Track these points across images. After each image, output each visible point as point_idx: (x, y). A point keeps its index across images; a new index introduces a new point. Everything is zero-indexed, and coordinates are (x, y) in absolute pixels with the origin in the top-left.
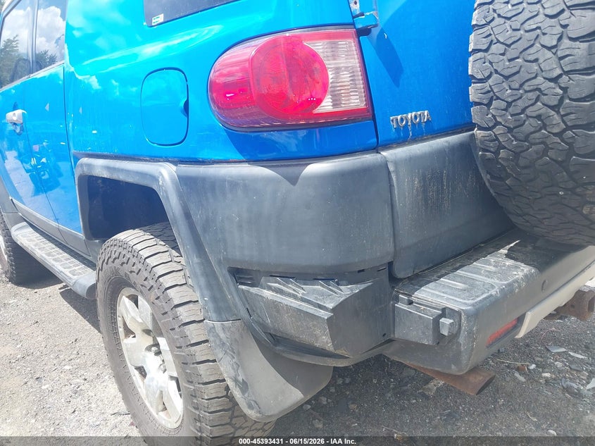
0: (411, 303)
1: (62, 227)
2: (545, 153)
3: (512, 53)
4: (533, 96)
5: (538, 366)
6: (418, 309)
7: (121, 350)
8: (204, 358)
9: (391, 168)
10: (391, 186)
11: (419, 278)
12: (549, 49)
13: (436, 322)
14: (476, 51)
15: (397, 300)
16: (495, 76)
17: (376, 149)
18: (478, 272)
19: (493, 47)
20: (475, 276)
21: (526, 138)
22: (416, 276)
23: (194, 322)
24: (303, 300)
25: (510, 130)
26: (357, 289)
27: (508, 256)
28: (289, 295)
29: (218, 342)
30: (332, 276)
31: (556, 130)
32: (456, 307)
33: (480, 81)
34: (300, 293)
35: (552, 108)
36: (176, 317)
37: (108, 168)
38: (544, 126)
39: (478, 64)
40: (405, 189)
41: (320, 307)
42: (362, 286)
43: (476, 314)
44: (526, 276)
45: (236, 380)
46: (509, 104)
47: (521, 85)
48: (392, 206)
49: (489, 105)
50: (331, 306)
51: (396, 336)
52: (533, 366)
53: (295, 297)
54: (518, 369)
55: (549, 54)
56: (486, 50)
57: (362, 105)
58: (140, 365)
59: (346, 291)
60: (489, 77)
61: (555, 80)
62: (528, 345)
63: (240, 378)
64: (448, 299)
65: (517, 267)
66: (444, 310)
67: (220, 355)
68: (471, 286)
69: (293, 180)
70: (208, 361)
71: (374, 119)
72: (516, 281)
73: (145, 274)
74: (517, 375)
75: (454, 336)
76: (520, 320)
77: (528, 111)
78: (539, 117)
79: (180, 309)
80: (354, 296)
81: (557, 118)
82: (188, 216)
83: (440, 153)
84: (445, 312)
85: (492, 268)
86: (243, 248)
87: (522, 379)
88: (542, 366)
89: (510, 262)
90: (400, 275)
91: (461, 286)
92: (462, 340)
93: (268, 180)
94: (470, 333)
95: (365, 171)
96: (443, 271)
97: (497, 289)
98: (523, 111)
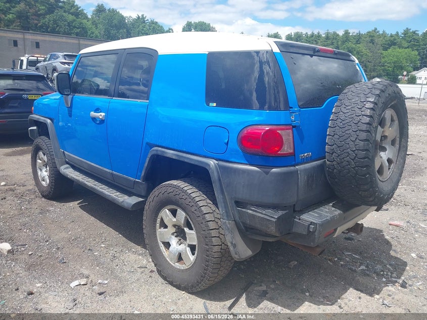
0: (300, 219)
1: (114, 173)
2: (349, 173)
3: (341, 139)
4: (347, 154)
5: (338, 259)
6: (302, 222)
7: (156, 234)
8: (214, 236)
9: (299, 172)
10: (298, 178)
11: (302, 212)
12: (353, 141)
13: (309, 226)
14: (329, 135)
15: (295, 218)
16: (335, 145)
17: (294, 166)
18: (322, 211)
19: (335, 136)
20: (321, 212)
21: (343, 167)
22: (301, 211)
23: (211, 221)
24: (265, 214)
25: (338, 164)
26: (284, 212)
27: (333, 206)
28: (259, 212)
29: (227, 228)
30: (275, 207)
31: (353, 167)
32: (315, 222)
33: (330, 145)
34: (264, 212)
35: (352, 159)
36: (204, 218)
37: (178, 156)
38: (349, 165)
39: (330, 140)
40: (302, 179)
41: (272, 217)
42: (285, 212)
43: (322, 225)
44: (339, 214)
45: (232, 243)
46: (339, 155)
47: (343, 151)
48: (298, 185)
49: (332, 154)
50: (276, 217)
51: (293, 231)
52: (336, 259)
53: (262, 213)
54: (329, 260)
55: (352, 143)
56: (333, 136)
57: (292, 151)
58: (167, 241)
59: (280, 213)
60: (333, 145)
61: (353, 151)
62: (334, 251)
63: (234, 243)
64: (312, 219)
65: (336, 211)
66: (311, 222)
67: (227, 233)
68: (320, 215)
69: (267, 173)
70: (216, 237)
71: (295, 155)
72: (336, 215)
73: (190, 200)
74: (329, 262)
75: (314, 232)
76: (335, 230)
77: (345, 159)
78: (348, 161)
79: (206, 215)
80: (283, 215)
81: (353, 163)
82: (220, 180)
83: (314, 168)
84: (312, 223)
85: (327, 210)
86: (243, 195)
87: (331, 264)
88: (340, 259)
89: (333, 209)
90: (296, 209)
91: (317, 215)
92: (316, 234)
93: (257, 172)
94: (320, 231)
95: (291, 173)
96: (310, 210)
97: (329, 217)
98: (343, 158)
